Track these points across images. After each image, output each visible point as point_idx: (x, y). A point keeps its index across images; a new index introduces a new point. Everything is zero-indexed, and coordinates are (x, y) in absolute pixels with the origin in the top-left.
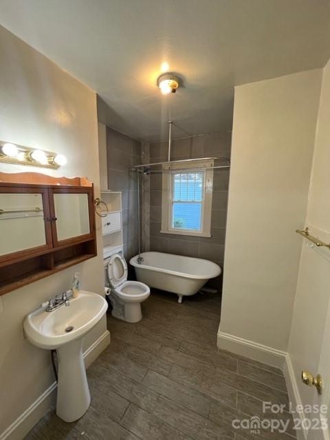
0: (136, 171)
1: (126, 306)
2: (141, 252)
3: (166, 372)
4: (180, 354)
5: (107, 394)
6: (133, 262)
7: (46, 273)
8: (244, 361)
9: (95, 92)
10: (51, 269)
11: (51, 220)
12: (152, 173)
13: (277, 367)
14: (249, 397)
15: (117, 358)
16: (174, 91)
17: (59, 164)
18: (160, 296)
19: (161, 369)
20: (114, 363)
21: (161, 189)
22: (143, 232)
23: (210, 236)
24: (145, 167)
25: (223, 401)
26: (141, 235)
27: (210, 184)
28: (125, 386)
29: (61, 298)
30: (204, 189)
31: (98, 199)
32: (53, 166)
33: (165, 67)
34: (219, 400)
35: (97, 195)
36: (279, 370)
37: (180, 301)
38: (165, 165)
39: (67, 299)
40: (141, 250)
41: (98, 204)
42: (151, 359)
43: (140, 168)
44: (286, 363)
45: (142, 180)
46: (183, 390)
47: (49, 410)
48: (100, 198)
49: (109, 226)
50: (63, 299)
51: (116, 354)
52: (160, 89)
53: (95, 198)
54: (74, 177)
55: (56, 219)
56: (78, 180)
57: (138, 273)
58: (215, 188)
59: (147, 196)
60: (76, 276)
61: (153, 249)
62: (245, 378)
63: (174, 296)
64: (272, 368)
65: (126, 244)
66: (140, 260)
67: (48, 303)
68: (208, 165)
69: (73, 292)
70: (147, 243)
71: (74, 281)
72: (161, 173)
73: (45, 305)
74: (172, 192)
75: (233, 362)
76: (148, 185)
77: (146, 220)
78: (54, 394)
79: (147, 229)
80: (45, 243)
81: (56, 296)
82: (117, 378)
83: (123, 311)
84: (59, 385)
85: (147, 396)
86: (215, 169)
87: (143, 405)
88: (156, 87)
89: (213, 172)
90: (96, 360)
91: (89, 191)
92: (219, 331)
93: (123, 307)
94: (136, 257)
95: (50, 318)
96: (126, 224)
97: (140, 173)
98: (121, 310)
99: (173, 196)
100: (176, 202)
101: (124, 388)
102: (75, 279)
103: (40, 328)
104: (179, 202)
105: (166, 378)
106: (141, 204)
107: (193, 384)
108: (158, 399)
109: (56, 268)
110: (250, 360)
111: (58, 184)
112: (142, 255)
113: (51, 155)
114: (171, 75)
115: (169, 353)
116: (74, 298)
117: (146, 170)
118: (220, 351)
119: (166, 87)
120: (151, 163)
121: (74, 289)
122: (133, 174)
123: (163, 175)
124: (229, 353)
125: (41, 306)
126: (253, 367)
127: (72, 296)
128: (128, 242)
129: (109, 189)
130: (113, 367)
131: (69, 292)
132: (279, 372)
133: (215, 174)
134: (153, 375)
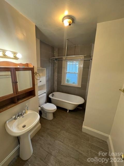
0: (52, 60)
1: (47, 113)
2: (53, 92)
3: (62, 141)
4: (67, 133)
5: (39, 149)
6: (50, 96)
7: (14, 105)
8: (93, 137)
9: (35, 24)
10: (16, 103)
11: (15, 83)
12: (58, 61)
13: (105, 140)
14: (94, 152)
15: (43, 134)
16: (70, 25)
17: (18, 57)
18: (60, 109)
19: (60, 139)
20: (42, 136)
21: (62, 67)
22: (54, 84)
23: (81, 87)
24: (56, 58)
25: (84, 154)
26: (53, 85)
27: (82, 66)
28: (46, 146)
29: (20, 113)
30: (79, 68)
31: (36, 72)
32: (16, 58)
33: (66, 13)
34: (82, 153)
35: (35, 70)
36: (105, 141)
37: (68, 112)
38: (64, 58)
39: (23, 114)
40: (53, 91)
41: (36, 74)
42: (56, 135)
43: (54, 58)
44: (109, 139)
45: (54, 63)
46: (69, 148)
47: (17, 155)
48: (37, 72)
49: (41, 82)
50: (21, 114)
51: (43, 133)
52: (63, 24)
53: (35, 72)
54: (25, 63)
55: (17, 82)
56: (27, 64)
57: (52, 101)
58: (84, 68)
59: (56, 70)
60: (27, 105)
61: (58, 91)
62: (93, 144)
63: (66, 110)
64: (103, 141)
65: (47, 89)
66: (53, 95)
67: (15, 116)
68: (82, 58)
69: (26, 111)
70: (56, 88)
71: (26, 107)
72: (62, 61)
73: (14, 117)
74: (67, 69)
75: (88, 138)
76: (56, 65)
77: (55, 79)
78: (19, 149)
79: (56, 83)
80: (13, 93)
81: (19, 113)
82: (43, 143)
83: (46, 115)
84: (20, 146)
85: (55, 150)
86: (84, 60)
87: (53, 154)
88: (62, 23)
89: (83, 61)
90: (35, 135)
91: (32, 69)
92: (83, 125)
93: (46, 114)
94: (51, 94)
95: (16, 122)
96: (47, 81)
97: (54, 60)
98: (45, 115)
99: (66, 70)
100: (68, 73)
101: (46, 147)
102: (26, 106)
103: (12, 128)
104: (69, 73)
105: (62, 143)
106: (54, 73)
107: (73, 146)
108: (59, 152)
109: (18, 102)
110: (95, 137)
111: (19, 67)
112: (54, 93)
113: (15, 53)
114: (69, 17)
115: (63, 133)
116: (26, 113)
117: (56, 59)
118: (83, 133)
119: (66, 23)
120: (58, 57)
121: (26, 110)
122: (51, 61)
123: (63, 61)
124: (86, 134)
125: (12, 118)
126: (96, 140)
127: (25, 113)
128: (48, 88)
129: (41, 67)
130: (42, 138)
131: (24, 111)
132: (106, 142)
133: (84, 62)
134: (57, 142)
